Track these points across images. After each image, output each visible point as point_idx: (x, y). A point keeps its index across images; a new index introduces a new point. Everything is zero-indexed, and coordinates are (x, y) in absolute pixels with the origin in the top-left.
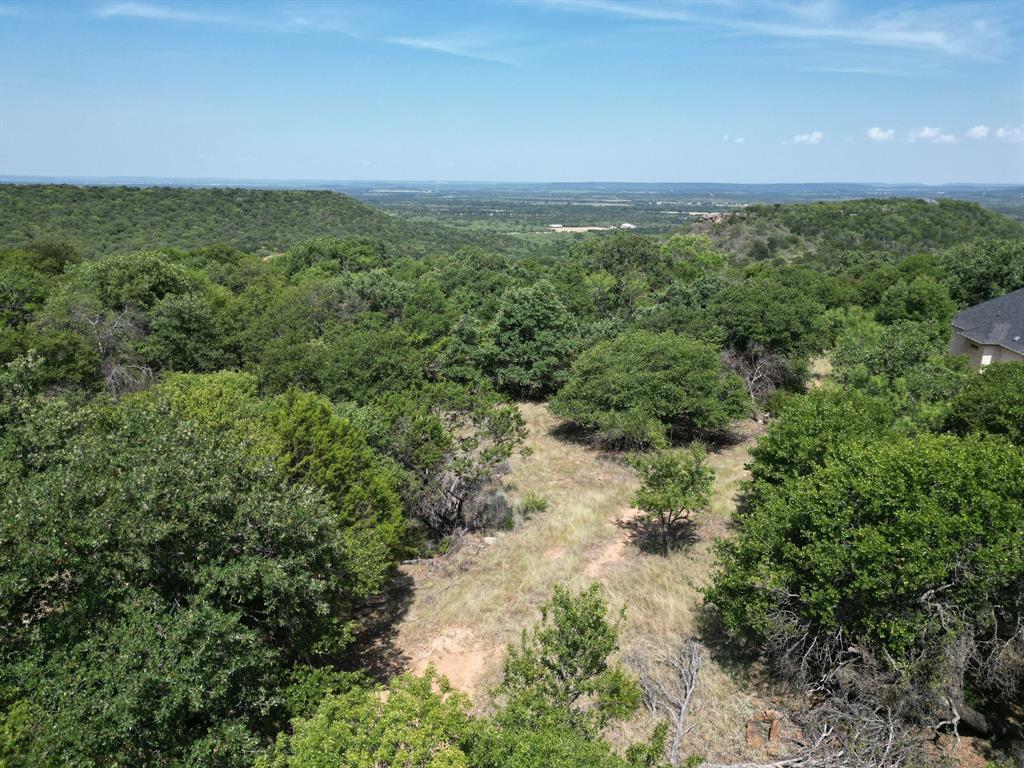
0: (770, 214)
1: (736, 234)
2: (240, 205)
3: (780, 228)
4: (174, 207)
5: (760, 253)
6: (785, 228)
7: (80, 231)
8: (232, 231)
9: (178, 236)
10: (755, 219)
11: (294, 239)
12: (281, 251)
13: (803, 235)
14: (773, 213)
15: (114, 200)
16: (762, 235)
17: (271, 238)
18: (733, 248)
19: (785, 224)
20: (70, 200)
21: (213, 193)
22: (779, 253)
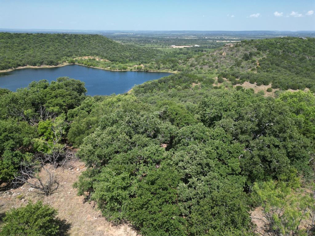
0: (250, 44)
1: (238, 51)
2: (66, 40)
3: (253, 48)
4: (44, 40)
5: (246, 58)
6: (255, 48)
7: (11, 49)
8: (63, 49)
9: (45, 51)
10: (245, 45)
11: (85, 52)
12: (80, 56)
13: (261, 51)
14: (251, 43)
15: (23, 38)
16: (247, 51)
17: (77, 51)
18: (237, 56)
19: (255, 47)
20: (7, 38)
21: (57, 35)
22: (253, 58)
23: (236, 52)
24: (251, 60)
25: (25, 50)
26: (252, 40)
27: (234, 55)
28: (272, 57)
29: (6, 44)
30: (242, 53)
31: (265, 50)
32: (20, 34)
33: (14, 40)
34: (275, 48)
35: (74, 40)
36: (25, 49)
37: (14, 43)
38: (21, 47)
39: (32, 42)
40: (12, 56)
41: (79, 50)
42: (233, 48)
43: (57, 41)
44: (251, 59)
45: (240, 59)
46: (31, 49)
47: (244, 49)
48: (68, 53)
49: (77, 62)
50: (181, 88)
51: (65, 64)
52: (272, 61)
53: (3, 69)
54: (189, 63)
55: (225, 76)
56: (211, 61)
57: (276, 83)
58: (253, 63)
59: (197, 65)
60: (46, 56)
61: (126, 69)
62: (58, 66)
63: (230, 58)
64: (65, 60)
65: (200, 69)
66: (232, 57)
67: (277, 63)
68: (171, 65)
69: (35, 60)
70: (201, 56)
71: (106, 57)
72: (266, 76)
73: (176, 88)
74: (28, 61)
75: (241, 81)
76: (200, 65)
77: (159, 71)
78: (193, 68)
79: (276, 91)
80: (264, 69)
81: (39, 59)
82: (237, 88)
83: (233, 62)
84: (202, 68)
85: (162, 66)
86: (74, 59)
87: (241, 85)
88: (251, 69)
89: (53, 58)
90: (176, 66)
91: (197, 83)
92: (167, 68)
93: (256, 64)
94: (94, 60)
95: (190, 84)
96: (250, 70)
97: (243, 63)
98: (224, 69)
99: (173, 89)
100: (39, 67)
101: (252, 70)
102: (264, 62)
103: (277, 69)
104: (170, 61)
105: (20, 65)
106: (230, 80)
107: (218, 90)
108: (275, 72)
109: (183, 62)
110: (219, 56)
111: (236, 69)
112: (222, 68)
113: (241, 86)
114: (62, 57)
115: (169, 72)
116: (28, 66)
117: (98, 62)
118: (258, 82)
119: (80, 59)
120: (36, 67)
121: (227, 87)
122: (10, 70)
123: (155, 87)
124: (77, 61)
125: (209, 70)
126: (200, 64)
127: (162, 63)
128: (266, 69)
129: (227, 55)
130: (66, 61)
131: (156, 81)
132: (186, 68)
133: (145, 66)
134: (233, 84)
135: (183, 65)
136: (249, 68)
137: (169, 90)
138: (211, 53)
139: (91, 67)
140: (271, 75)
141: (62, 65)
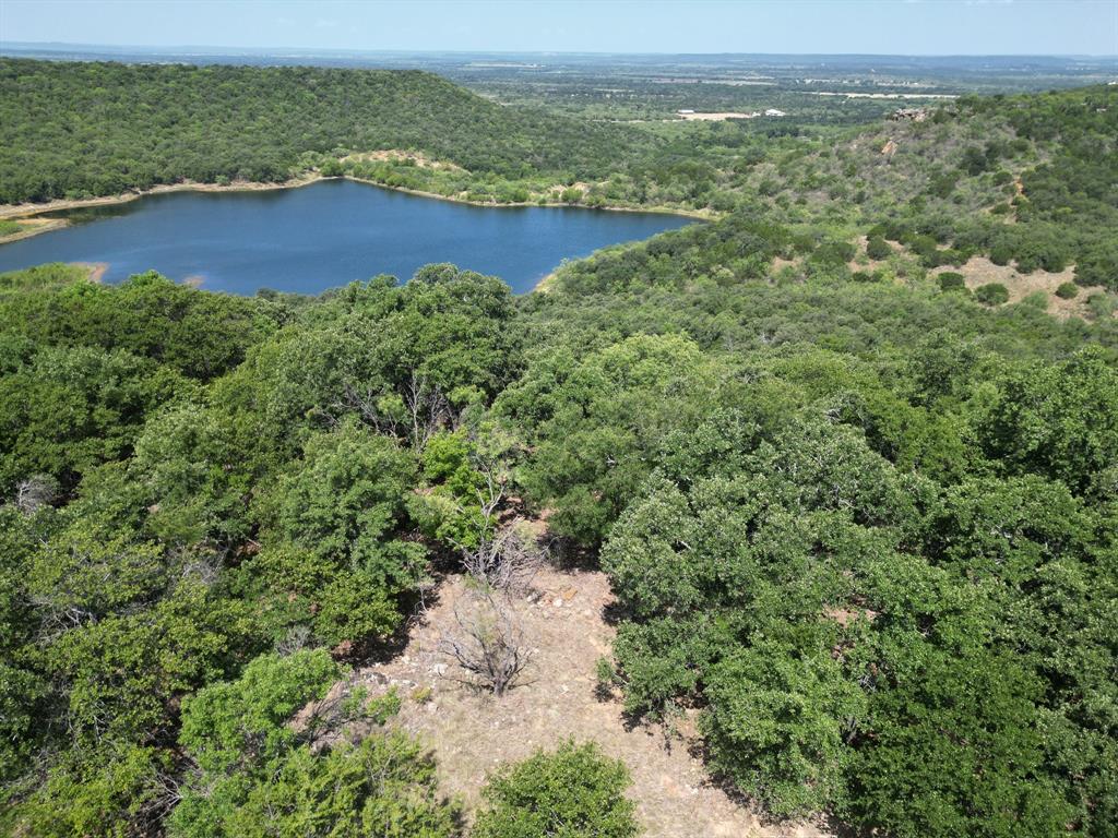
0: (989, 110)
1: (943, 138)
2: (313, 89)
3: (1003, 130)
4: (236, 91)
5: (975, 164)
6: (1009, 129)
7: (127, 124)
8: (303, 124)
9: (241, 129)
10: (969, 116)
11: (376, 134)
12: (362, 149)
13: (1033, 139)
14: (993, 108)
15: (167, 82)
16: (978, 138)
17: (349, 132)
18: (938, 156)
19: (1009, 124)
20: (116, 82)
21: (282, 73)
22: (1000, 164)
23: (937, 142)
24: (992, 174)
25: (176, 128)
26: (999, 97)
27: (926, 153)
28: (1073, 163)
29: (111, 104)
30: (959, 148)
31: (1048, 137)
32: (156, 69)
33: (137, 89)
34: (1087, 129)
35: (340, 89)
36: (173, 123)
37: (136, 100)
38: (162, 116)
39: (197, 97)
40: (133, 147)
41: (358, 127)
42: (925, 125)
43: (280, 94)
44: (993, 170)
45: (950, 168)
46: (194, 123)
47: (965, 129)
48: (319, 139)
49: (352, 172)
50: (732, 274)
51: (312, 178)
52: (1072, 179)
53: (107, 193)
54: (754, 180)
55: (895, 234)
56: (839, 174)
57: (1093, 264)
58: (999, 183)
59: (783, 188)
60: (246, 150)
61: (523, 201)
62: (287, 185)
63: (910, 166)
64: (313, 162)
65: (796, 203)
66: (919, 159)
67: (1094, 189)
68: (685, 188)
69: (211, 162)
70: (799, 154)
71: (450, 155)
72: (1053, 236)
73: (714, 274)
74: (187, 165)
75: (958, 253)
76: (795, 191)
77: (641, 208)
78: (770, 200)
79: (1094, 297)
80: (1042, 209)
81: (223, 160)
82: (942, 279)
83: (924, 181)
84: (802, 202)
85: (653, 189)
86: (342, 161)
87: (957, 268)
88: (992, 208)
89: (269, 155)
90: (706, 189)
91: (790, 258)
92: (672, 198)
93: (1012, 191)
94: (412, 164)
95: (763, 261)
96: (987, 210)
97: (961, 182)
98: (886, 205)
99: (704, 278)
100: (224, 189)
101: (997, 211)
102: (1044, 182)
103: (1094, 210)
104: (681, 171)
105: (159, 181)
106: (916, 250)
107: (870, 287)
108: (1086, 221)
109: (731, 179)
110: (867, 155)
111: (933, 209)
112: (878, 201)
113: (956, 271)
114: (300, 152)
115: (681, 212)
116: (188, 185)
117: (423, 173)
118: (1023, 257)
119: (361, 160)
120: (215, 188)
121: (901, 274)
122: (127, 197)
123: (635, 269)
124: (350, 168)
125: (831, 210)
126: (797, 185)
127: (654, 179)
128: (1049, 209)
129: (902, 151)
130: (315, 168)
131: (639, 245)
132: (742, 200)
133: (594, 191)
134: (927, 265)
135: (733, 187)
136: (983, 205)
137: (689, 281)
138: (837, 146)
139: (400, 188)
140: (1072, 234)
141: (302, 183)
